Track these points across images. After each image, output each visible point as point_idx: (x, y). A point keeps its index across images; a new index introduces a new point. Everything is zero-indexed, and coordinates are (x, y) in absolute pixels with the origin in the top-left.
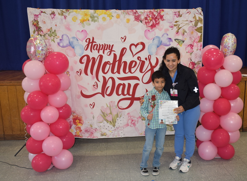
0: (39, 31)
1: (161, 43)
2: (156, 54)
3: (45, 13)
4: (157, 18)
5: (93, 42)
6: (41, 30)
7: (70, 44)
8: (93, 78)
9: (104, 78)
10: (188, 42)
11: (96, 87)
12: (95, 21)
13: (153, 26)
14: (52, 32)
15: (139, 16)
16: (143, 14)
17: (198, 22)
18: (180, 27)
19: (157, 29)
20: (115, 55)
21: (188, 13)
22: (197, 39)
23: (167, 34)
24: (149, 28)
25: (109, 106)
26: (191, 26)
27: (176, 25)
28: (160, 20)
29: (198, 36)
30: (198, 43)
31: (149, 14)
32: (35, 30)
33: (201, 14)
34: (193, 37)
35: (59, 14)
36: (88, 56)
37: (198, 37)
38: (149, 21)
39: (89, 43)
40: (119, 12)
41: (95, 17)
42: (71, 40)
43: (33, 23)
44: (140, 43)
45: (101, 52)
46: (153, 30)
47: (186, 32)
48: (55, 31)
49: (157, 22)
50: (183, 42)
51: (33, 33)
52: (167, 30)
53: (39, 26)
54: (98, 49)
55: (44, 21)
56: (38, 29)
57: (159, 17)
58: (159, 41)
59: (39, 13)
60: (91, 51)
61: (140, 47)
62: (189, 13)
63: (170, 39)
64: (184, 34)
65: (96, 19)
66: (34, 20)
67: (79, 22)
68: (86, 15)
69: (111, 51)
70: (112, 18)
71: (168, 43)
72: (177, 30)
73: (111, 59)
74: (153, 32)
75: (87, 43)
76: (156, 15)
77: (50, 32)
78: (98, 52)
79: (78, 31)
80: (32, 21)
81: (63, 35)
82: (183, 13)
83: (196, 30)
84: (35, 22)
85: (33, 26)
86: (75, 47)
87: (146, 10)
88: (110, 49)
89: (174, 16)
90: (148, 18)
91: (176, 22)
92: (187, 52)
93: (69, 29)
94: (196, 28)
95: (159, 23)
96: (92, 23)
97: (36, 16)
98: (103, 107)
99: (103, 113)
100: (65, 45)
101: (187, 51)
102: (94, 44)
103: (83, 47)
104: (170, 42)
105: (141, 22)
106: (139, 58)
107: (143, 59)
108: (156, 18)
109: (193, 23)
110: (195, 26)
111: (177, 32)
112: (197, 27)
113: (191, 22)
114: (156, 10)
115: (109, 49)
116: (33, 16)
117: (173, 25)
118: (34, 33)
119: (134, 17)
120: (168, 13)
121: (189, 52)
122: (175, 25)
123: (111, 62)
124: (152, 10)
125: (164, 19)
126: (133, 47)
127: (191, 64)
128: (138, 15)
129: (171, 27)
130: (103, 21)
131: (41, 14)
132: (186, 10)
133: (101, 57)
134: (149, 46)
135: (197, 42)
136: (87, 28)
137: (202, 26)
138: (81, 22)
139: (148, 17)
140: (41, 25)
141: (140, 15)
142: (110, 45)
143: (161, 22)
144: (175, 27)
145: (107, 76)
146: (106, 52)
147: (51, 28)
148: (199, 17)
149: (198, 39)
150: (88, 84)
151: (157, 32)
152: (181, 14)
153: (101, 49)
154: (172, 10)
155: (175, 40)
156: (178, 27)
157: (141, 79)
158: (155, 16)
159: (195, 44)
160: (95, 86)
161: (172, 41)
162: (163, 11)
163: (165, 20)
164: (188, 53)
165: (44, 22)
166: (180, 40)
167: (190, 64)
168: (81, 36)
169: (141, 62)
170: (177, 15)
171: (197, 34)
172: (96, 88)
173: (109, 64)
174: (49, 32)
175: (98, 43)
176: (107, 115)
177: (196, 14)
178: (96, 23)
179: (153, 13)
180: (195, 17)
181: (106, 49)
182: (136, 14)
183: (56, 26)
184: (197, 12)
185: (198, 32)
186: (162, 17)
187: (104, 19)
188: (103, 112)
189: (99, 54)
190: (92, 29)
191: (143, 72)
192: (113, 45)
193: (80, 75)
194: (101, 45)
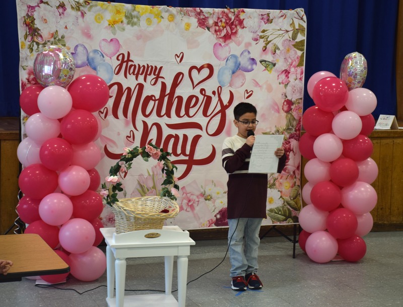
0: (35, 35)
1: (239, 67)
2: (230, 86)
3: (48, 4)
4: (235, 23)
5: (129, 60)
6: (38, 33)
7: (89, 63)
8: (127, 124)
9: (145, 124)
10: (281, 65)
11: (131, 139)
12: (133, 24)
13: (227, 37)
14: (57, 39)
15: (206, 19)
16: (211, 16)
17: (298, 32)
18: (269, 40)
19: (233, 43)
20: (164, 85)
21: (282, 16)
22: (295, 61)
23: (249, 52)
24: (221, 40)
25: (151, 174)
26: (287, 39)
28: (238, 27)
29: (296, 56)
30: (296, 68)
31: (221, 16)
32: (28, 33)
33: (302, 19)
34: (290, 57)
35: (72, 8)
36: (119, 85)
37: (298, 58)
38: (221, 28)
39: (123, 61)
40: (173, 10)
41: (134, 17)
42: (91, 55)
43: (25, 20)
44: (206, 66)
45: (141, 79)
46: (227, 45)
47: (278, 49)
48: (63, 37)
49: (234, 31)
50: (274, 65)
51: (23, 39)
52: (248, 44)
53: (35, 26)
54: (136, 72)
55: (44, 18)
56: (33, 31)
57: (237, 22)
58: (236, 63)
59: (36, 4)
60: (126, 76)
61: (206, 72)
62: (284, 16)
63: (253, 59)
64: (275, 52)
65: (135, 20)
66: (27, 15)
67: (106, 24)
68: (118, 12)
69: (158, 77)
70: (161, 21)
71: (250, 67)
72: (264, 44)
73: (156, 91)
74: (227, 48)
75: (119, 62)
76: (233, 18)
77: (55, 39)
78: (137, 79)
79: (104, 40)
80: (24, 17)
81: (77, 46)
82: (275, 17)
83: (294, 46)
84: (29, 20)
85: (25, 25)
86: (98, 68)
87: (216, 10)
88: (156, 73)
89: (261, 22)
90: (220, 24)
91: (264, 31)
92: (280, 83)
93: (88, 35)
94: (294, 43)
95: (236, 33)
96: (128, 27)
97: (32, 8)
98: (141, 175)
99: (142, 187)
100: (80, 62)
101: (280, 81)
102: (130, 63)
103: (112, 68)
104: (252, 64)
105: (208, 29)
106: (202, 91)
107: (209, 93)
108: (232, 23)
109: (290, 34)
110: (293, 39)
111: (264, 49)
112: (296, 41)
113: (287, 31)
114: (232, 10)
115: (154, 74)
116: (26, 8)
117: (258, 37)
118: (25, 39)
119: (196, 20)
120: (252, 16)
121: (283, 83)
122: (261, 37)
123: (157, 97)
124: (225, 10)
125: (245, 26)
126: (194, 72)
127: (285, 103)
128: (204, 17)
129: (255, 39)
130: (147, 24)
131: (40, 5)
132: (279, 11)
133: (141, 87)
134: (219, 72)
135: (295, 67)
136: (120, 36)
137: (304, 40)
138: (109, 25)
139: (219, 21)
140: (38, 24)
141: (208, 17)
142: (156, 67)
143: (240, 31)
144: (262, 40)
145: (150, 121)
146: (149, 78)
147: (57, 31)
148: (299, 24)
149: (297, 60)
150: (119, 134)
151: (233, 48)
152: (271, 18)
153: (142, 74)
154: (258, 10)
155: (261, 62)
156: (265, 40)
157: (204, 128)
158: (230, 19)
159: (292, 70)
160: (130, 137)
161: (256, 64)
162: (243, 11)
163: (246, 27)
164: (281, 85)
165: (45, 20)
166: (269, 62)
167: (284, 103)
168: (108, 49)
169: (206, 97)
170: (265, 20)
171: (296, 53)
172: (132, 141)
173: (153, 100)
174: (53, 38)
175: (136, 63)
176: (148, 190)
177: (294, 19)
178: (135, 27)
179: (227, 15)
180: (292, 24)
181: (150, 74)
182: (200, 15)
183: (65, 30)
184: (296, 16)
185: (298, 49)
186: (241, 22)
187: (149, 21)
188: (142, 184)
189: (137, 82)
190: (127, 36)
191: (208, 115)
192: (161, 68)
193: (105, 117)
194: (141, 66)
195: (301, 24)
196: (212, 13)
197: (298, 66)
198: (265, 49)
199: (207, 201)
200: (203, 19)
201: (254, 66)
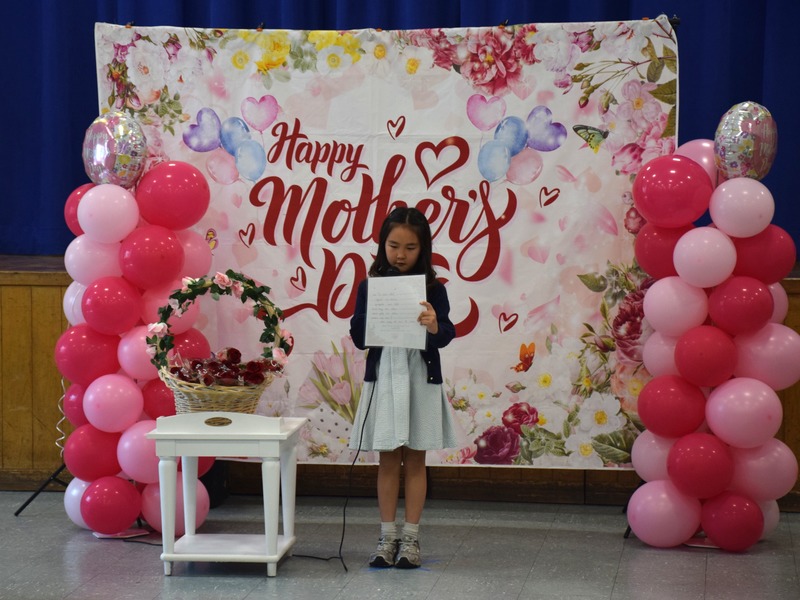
0: (128, 96)
1: (525, 141)
2: (509, 179)
3: (150, 41)
4: (513, 54)
5: (297, 134)
6: (132, 93)
7: (223, 141)
8: (291, 254)
9: (329, 256)
10: (621, 134)
11: (299, 283)
12: (304, 67)
13: (498, 83)
14: (167, 101)
15: (451, 49)
16: (463, 42)
17: (663, 65)
18: (593, 83)
19: (512, 93)
20: (368, 181)
21: (623, 33)
22: (657, 124)
23: (548, 111)
24: (484, 88)
25: (340, 351)
26: (634, 81)
27: (579, 76)
28: (521, 62)
29: (660, 114)
30: (660, 140)
31: (483, 42)
32: (116, 94)
33: (670, 36)
34: (643, 118)
35: (192, 43)
36: (278, 182)
37: (663, 118)
38: (485, 65)
39: (284, 138)
40: (385, 36)
41: (306, 53)
42: (227, 127)
43: (110, 71)
44: (450, 141)
45: (322, 170)
46: (498, 98)
47: (614, 101)
48: (176, 97)
49: (512, 70)
50: (605, 135)
51: (107, 104)
52: (549, 94)
53: (128, 80)
54: (311, 158)
55: (143, 64)
56: (125, 90)
57: (518, 52)
58: (518, 133)
59: (130, 42)
60: (289, 165)
61: (452, 154)
62: (629, 33)
63: (558, 125)
64: (608, 108)
65: (308, 59)
66: (115, 61)
67: (254, 69)
68: (277, 46)
69: (355, 166)
70: (359, 57)
71: (551, 141)
72: (582, 93)
73: (352, 193)
74: (498, 105)
75: (277, 139)
76: (509, 44)
77: (162, 101)
78: (313, 170)
79: (249, 99)
80: (109, 65)
81: (200, 113)
82: (605, 37)
83: (654, 93)
84: (117, 69)
85: (110, 80)
86: (239, 152)
87: (474, 30)
88: (352, 159)
89: (573, 48)
90: (482, 57)
91: (580, 67)
92: (617, 173)
93: (221, 92)
94: (653, 87)
95: (517, 73)
96: (296, 73)
97: (121, 49)
98: (319, 353)
99: (320, 375)
100: (206, 142)
101: (619, 167)
102: (299, 141)
103: (263, 151)
104: (556, 136)
105: (457, 68)
106: (447, 191)
107: (462, 194)
108: (508, 55)
109: (644, 69)
110: (649, 80)
111: (582, 103)
112: (657, 83)
113: (635, 64)
114: (509, 29)
115: (349, 161)
116: (112, 49)
117: (570, 79)
118: (111, 104)
119: (432, 52)
120: (552, 38)
121: (625, 172)
122: (575, 79)
123: (355, 203)
124: (495, 29)
125: (537, 57)
126: (427, 154)
127: (633, 214)
128: (447, 46)
129: (561, 83)
130: (331, 66)
131: (136, 43)
132: (615, 23)
133: (321, 185)
134: (481, 151)
135: (656, 138)
136: (278, 90)
137: (675, 80)
138: (259, 70)
139: (480, 51)
140: (132, 77)
141: (455, 46)
142: (350, 146)
143: (526, 69)
144: (577, 86)
145: (339, 251)
146: (338, 168)
147: (166, 87)
148: (665, 48)
149: (661, 124)
150: (275, 273)
151: (513, 103)
152: (597, 38)
153: (323, 160)
154: (567, 26)
155: (576, 130)
156: (585, 84)
157: (453, 264)
158: (503, 47)
159: (651, 143)
160: (297, 280)
161: (565, 134)
162: (534, 30)
163: (539, 61)
164: (622, 176)
165: (145, 68)
166: (594, 129)
167: (628, 214)
168: (256, 115)
169: (455, 204)
170: (584, 45)
171: (659, 108)
172: (301, 287)
173: (345, 210)
174: (159, 100)
175: (312, 140)
176: (333, 383)
177: (654, 39)
178: (309, 72)
179: (497, 40)
180: (649, 48)
181: (340, 161)
182: (438, 43)
183: (179, 84)
184: (658, 30)
185: (663, 100)
186: (528, 52)
187: (334, 60)
188: (321, 370)
189: (314, 176)
190: (294, 93)
191: (462, 237)
192: (360, 148)
193: (251, 241)
194: (322, 145)
195: (669, 47)
196: (464, 37)
197: (663, 135)
198: (584, 103)
199: (460, 411)
200: (446, 49)
201: (561, 139)
